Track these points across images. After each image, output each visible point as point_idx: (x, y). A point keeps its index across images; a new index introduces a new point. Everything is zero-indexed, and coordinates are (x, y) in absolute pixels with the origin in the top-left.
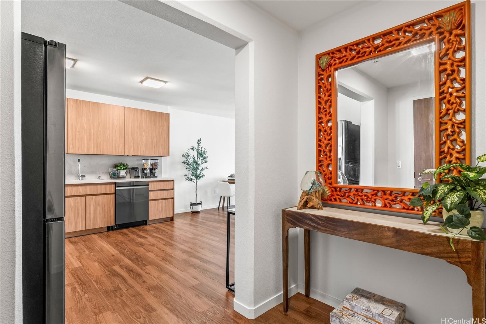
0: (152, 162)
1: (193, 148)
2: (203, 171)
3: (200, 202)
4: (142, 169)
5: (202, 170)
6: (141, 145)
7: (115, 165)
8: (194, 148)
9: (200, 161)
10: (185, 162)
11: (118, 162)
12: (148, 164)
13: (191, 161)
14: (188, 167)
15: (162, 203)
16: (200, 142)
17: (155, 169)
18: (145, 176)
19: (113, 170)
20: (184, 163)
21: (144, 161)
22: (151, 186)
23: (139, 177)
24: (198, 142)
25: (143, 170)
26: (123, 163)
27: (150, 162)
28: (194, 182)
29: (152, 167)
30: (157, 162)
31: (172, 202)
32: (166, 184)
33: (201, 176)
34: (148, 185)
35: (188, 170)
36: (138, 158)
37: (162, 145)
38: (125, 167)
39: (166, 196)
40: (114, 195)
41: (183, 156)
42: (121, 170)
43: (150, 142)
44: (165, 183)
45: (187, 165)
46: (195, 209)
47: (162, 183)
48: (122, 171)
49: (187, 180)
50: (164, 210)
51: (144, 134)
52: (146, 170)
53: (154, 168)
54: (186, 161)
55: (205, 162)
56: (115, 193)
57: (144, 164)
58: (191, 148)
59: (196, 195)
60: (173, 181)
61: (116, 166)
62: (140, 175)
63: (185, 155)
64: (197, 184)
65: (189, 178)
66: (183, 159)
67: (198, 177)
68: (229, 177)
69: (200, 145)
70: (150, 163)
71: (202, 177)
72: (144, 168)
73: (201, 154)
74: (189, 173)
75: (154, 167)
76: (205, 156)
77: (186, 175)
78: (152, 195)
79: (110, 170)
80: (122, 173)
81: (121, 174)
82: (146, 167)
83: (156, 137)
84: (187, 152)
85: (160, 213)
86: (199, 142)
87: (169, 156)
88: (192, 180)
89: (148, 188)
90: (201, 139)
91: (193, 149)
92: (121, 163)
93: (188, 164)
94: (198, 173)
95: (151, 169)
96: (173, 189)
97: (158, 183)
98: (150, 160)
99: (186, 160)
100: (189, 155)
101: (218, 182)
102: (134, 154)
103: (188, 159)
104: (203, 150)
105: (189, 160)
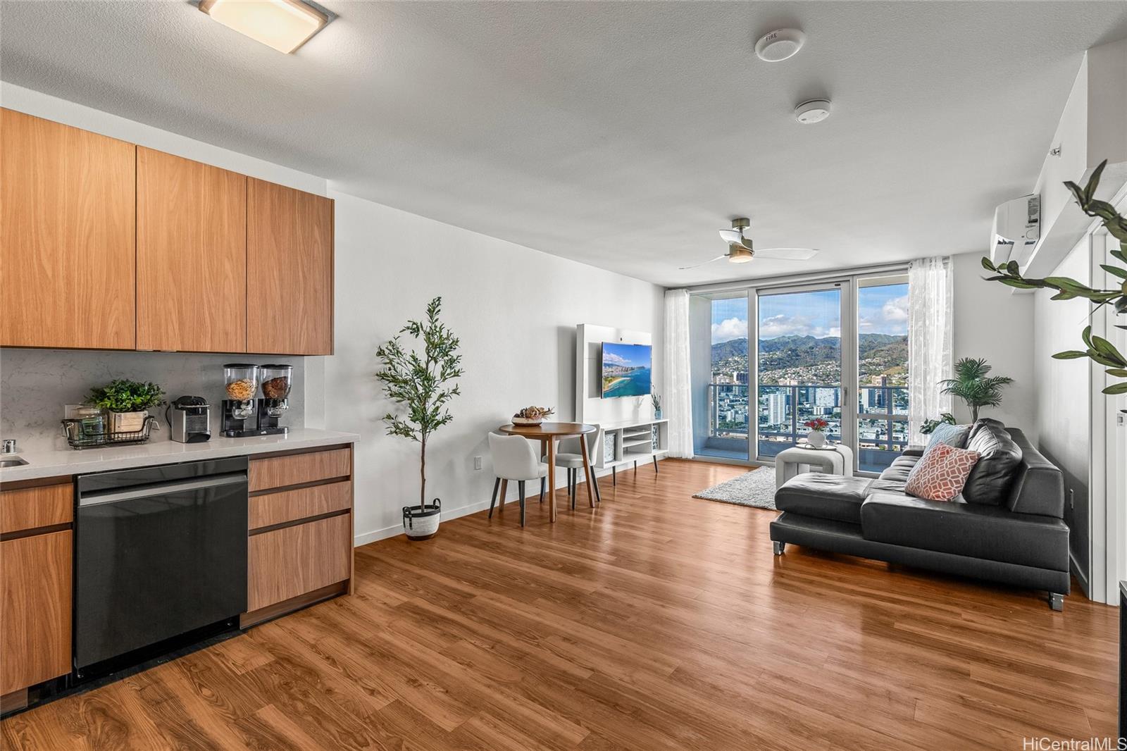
0: (267, 374)
1: (415, 326)
2: (443, 402)
3: (435, 501)
4: (225, 402)
5: (442, 399)
6: (213, 311)
7: (93, 390)
8: (417, 327)
9: (435, 370)
10: (385, 375)
11: (108, 379)
12: (250, 385)
13: (405, 371)
14: (395, 389)
15: (306, 533)
16: (436, 310)
17: (276, 404)
18: (235, 429)
19: (83, 412)
20: (383, 376)
21: (230, 373)
22: (259, 474)
23: (208, 437)
24: (429, 310)
25: (228, 407)
26: (135, 380)
27: (256, 376)
28: (415, 438)
29: (266, 393)
30: (286, 378)
31: (346, 525)
32: (321, 461)
33: (439, 418)
34: (245, 472)
35: (394, 399)
36: (206, 361)
37: (305, 312)
38: (139, 400)
39: (320, 506)
40: (71, 531)
41: (381, 353)
42: (121, 411)
43: (254, 301)
44: (317, 456)
45: (391, 385)
46: (418, 530)
47: (307, 457)
48: (129, 415)
49: (391, 433)
50: (312, 562)
51: (227, 266)
52: (239, 407)
53: (272, 396)
54: (390, 369)
55: (456, 374)
56: (73, 526)
57: (229, 384)
58: (408, 328)
59: (424, 480)
60: (348, 446)
61: (98, 395)
62: (212, 426)
63: (387, 352)
64: (426, 443)
65: (397, 427)
66: (379, 365)
67: (428, 422)
68: (517, 416)
69: (436, 320)
70: (254, 382)
71: (444, 422)
72: (232, 402)
73: (440, 346)
74: (397, 410)
75: (273, 394)
76: (453, 354)
77: (389, 417)
78: (261, 511)
79: (69, 412)
80: (129, 423)
81: (124, 429)
82: (237, 395)
83: (281, 280)
84: (394, 341)
85: (297, 576)
86: (433, 310)
87: (332, 353)
88: (411, 433)
89: (246, 483)
90: (439, 298)
91: (415, 330)
92: (123, 383)
93: (395, 380)
94: (430, 408)
95: (260, 401)
96: (348, 478)
97: (287, 460)
98: (255, 369)
99: (390, 366)
100: (400, 350)
101: (491, 433)
102: (182, 343)
103: (396, 365)
104: (444, 334)
105: (399, 368)
